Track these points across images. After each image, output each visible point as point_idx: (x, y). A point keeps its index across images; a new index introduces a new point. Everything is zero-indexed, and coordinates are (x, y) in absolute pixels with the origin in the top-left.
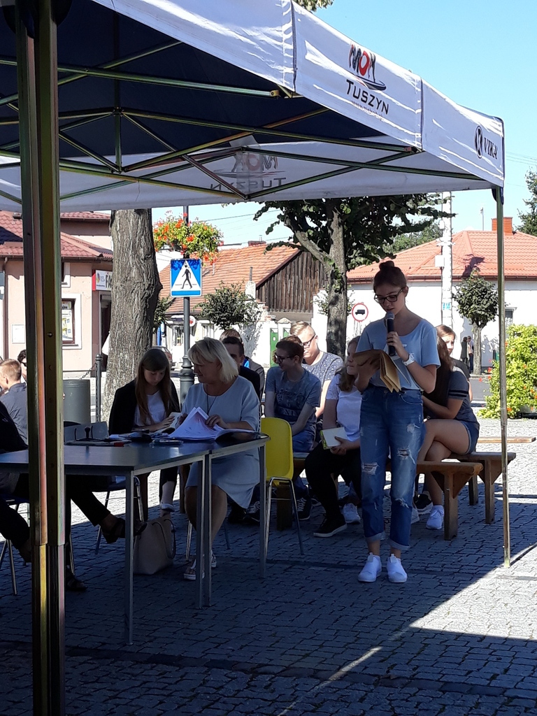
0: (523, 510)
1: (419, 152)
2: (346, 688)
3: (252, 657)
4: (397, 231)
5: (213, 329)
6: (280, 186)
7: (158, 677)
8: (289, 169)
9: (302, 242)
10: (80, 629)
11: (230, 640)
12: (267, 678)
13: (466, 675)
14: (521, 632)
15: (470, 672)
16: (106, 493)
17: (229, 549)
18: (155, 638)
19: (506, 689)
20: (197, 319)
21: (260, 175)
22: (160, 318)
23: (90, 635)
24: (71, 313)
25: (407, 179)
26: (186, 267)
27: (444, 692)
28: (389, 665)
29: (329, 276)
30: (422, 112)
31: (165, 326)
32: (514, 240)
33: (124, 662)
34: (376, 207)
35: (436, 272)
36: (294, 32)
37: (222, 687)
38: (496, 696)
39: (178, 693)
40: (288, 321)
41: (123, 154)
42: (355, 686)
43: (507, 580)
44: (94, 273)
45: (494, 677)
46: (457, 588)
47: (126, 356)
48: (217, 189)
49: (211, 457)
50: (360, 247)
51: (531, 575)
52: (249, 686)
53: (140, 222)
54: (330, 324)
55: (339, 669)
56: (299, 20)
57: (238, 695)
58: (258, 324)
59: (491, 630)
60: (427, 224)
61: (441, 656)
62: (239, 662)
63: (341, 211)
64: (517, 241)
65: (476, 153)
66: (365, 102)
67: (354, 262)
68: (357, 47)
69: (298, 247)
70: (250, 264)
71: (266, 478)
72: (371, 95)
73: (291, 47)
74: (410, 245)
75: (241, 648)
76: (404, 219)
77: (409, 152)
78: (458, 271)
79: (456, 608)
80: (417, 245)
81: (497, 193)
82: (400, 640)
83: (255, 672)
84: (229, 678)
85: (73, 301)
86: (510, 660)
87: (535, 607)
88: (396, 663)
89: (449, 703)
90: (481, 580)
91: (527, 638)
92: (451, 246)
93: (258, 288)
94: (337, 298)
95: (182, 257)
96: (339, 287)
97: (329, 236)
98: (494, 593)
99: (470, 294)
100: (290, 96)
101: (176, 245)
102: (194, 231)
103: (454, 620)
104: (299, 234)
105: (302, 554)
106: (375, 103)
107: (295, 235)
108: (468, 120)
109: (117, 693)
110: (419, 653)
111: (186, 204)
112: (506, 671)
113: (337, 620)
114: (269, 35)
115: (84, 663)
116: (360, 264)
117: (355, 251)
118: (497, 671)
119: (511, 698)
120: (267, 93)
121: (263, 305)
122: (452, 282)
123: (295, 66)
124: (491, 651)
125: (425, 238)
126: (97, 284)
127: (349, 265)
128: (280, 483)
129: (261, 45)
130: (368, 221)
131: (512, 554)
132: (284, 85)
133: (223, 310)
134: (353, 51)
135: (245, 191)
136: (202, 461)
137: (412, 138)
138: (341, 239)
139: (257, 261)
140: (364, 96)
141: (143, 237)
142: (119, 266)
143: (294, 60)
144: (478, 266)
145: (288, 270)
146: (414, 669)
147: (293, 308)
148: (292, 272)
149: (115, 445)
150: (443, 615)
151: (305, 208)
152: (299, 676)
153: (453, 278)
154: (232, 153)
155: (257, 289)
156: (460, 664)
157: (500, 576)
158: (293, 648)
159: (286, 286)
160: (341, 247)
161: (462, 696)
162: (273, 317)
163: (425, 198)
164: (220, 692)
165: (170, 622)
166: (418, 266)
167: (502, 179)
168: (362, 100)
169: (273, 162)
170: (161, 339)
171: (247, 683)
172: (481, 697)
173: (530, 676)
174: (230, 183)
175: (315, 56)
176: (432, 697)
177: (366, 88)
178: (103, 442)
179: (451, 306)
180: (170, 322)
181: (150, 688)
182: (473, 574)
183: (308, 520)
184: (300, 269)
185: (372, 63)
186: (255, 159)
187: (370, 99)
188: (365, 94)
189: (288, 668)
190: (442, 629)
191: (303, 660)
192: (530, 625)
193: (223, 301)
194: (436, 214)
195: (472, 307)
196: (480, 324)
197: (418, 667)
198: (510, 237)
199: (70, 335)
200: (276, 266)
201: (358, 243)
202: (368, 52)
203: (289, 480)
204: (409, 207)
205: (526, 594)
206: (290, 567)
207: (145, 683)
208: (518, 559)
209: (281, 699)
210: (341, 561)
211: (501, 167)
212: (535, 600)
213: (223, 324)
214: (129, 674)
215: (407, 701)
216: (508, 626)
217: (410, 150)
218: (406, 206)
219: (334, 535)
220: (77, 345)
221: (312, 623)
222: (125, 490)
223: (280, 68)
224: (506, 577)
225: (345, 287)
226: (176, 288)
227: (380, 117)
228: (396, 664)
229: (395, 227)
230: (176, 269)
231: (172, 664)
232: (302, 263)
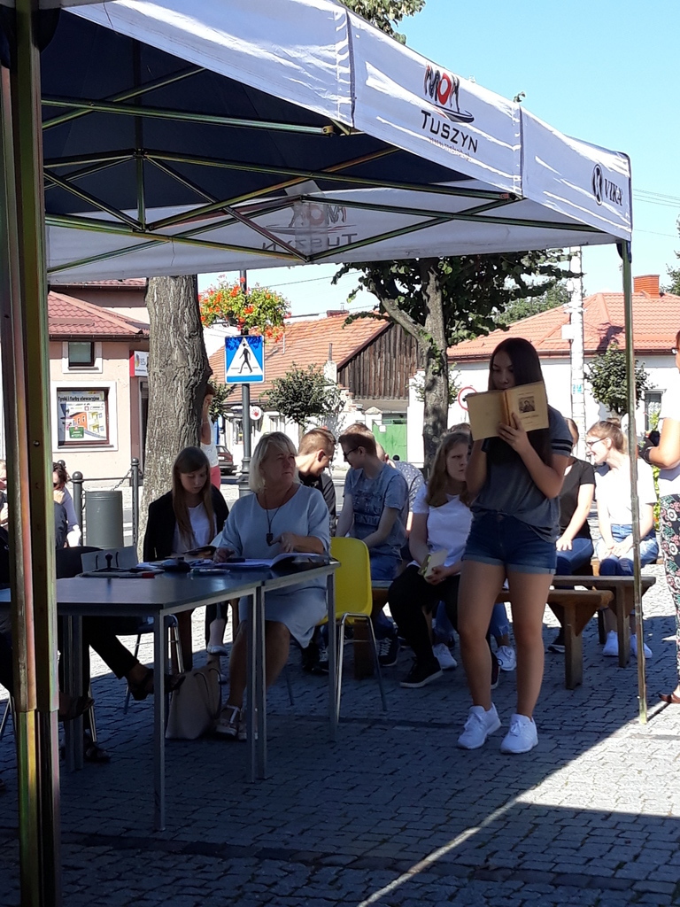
0: (667, 649)
1: (519, 200)
2: (433, 883)
3: (315, 844)
4: (509, 296)
5: (284, 422)
6: (350, 244)
7: (195, 872)
8: (362, 223)
9: (391, 311)
10: (99, 810)
11: (288, 822)
12: (334, 871)
13: (585, 864)
14: (657, 807)
15: (590, 860)
16: (136, 637)
17: (292, 704)
18: (195, 821)
19: (635, 881)
20: (264, 410)
21: (324, 230)
22: (216, 410)
23: (112, 819)
24: (104, 406)
25: (509, 232)
26: (244, 345)
27: (556, 886)
28: (489, 853)
29: (424, 354)
30: (522, 148)
31: (224, 419)
32: (662, 304)
33: (154, 853)
34: (483, 266)
35: (564, 345)
36: (351, 53)
37: (276, 883)
38: (621, 890)
39: (220, 892)
40: (378, 410)
41: (146, 207)
42: (445, 879)
43: (642, 740)
44: (131, 354)
45: (621, 866)
46: (577, 752)
47: (168, 460)
48: (271, 249)
49: (264, 590)
50: (463, 317)
51: (674, 732)
52: (309, 882)
53: (182, 291)
54: (426, 414)
55: (424, 858)
56: (358, 36)
57: (296, 894)
58: (340, 416)
59: (620, 805)
60: (547, 286)
61: (555, 839)
62: (299, 852)
63: (439, 271)
64: (665, 305)
65: (595, 198)
66: (447, 138)
67: (456, 336)
68: (435, 69)
69: (385, 318)
70: (329, 339)
71: (337, 615)
72: (454, 129)
73: (348, 70)
74: (530, 312)
75: (302, 833)
76: (519, 281)
77: (506, 200)
78: (591, 345)
79: (576, 777)
80: (541, 312)
81: (624, 248)
82: (504, 820)
83: (318, 863)
84: (285, 871)
85: (106, 391)
86: (642, 842)
87: (676, 774)
88: (497, 849)
89: (562, 900)
90: (609, 739)
91: (666, 814)
92: (581, 313)
93: (340, 370)
94: (434, 382)
95: (239, 333)
96: (437, 368)
97: (424, 304)
98: (625, 757)
99: (607, 373)
100: (348, 133)
101: (231, 319)
102: (254, 300)
103: (574, 793)
104: (386, 303)
105: (385, 710)
106: (459, 138)
107: (381, 304)
108: (582, 157)
109: (143, 892)
110: (527, 836)
111: (243, 269)
112: (636, 857)
113: (425, 795)
114: (318, 57)
115: (103, 855)
116: (463, 339)
117: (457, 322)
118: (625, 858)
119: (642, 893)
120: (318, 130)
121: (346, 392)
122: (584, 358)
123: (352, 95)
124: (619, 832)
125: (551, 303)
126: (136, 368)
127: (450, 341)
128: (356, 621)
129: (308, 69)
130: (472, 284)
131: (650, 705)
132: (339, 119)
133: (296, 398)
134: (429, 74)
135: (306, 251)
136: (252, 596)
137: (510, 182)
138: (439, 307)
139: (337, 335)
140: (444, 130)
141: (187, 309)
142: (157, 347)
143: (352, 87)
144: (617, 338)
145: (377, 346)
146: (520, 857)
147: (384, 395)
148: (383, 349)
149: (144, 576)
150: (559, 786)
151: (393, 269)
152: (373, 868)
153: (586, 353)
154: (289, 203)
155: (338, 371)
156: (577, 850)
157: (634, 735)
158: (368, 832)
159: (375, 366)
160: (440, 318)
161: (579, 891)
162: (360, 406)
163: (545, 254)
164: (273, 890)
165: (213, 800)
166: (540, 338)
167: (629, 230)
168: (442, 136)
169: (340, 214)
170: (218, 437)
171: (308, 879)
172: (603, 892)
173: (666, 864)
174: (286, 242)
175: (378, 81)
176: (542, 894)
177: (447, 120)
178: (128, 573)
179: (582, 389)
180: (231, 415)
181: (184, 887)
182: (600, 732)
183: (395, 666)
184: (392, 345)
185: (455, 88)
186: (318, 210)
187: (452, 133)
188: (446, 128)
189: (360, 858)
190: (557, 804)
191: (380, 847)
192: (669, 797)
193: (296, 387)
194: (559, 274)
195: (609, 390)
196: (619, 410)
197: (525, 853)
198: (656, 300)
199: (104, 434)
200: (362, 341)
201: (461, 312)
202: (449, 75)
203: (367, 617)
204: (524, 266)
205: (666, 757)
206: (370, 727)
207: (178, 879)
208: (658, 712)
209: (349, 898)
210: (433, 719)
211: (627, 215)
212: (676, 765)
213: (297, 416)
214: (159, 868)
215: (509, 898)
216: (642, 799)
217: (508, 197)
218: (520, 263)
219: (426, 685)
220: (112, 446)
221: (393, 799)
222: (153, 634)
223: (334, 97)
224: (640, 736)
225: (445, 368)
226: (232, 373)
227: (466, 157)
228: (497, 851)
229: (508, 291)
230: (232, 349)
231: (213, 855)
232: (395, 337)
